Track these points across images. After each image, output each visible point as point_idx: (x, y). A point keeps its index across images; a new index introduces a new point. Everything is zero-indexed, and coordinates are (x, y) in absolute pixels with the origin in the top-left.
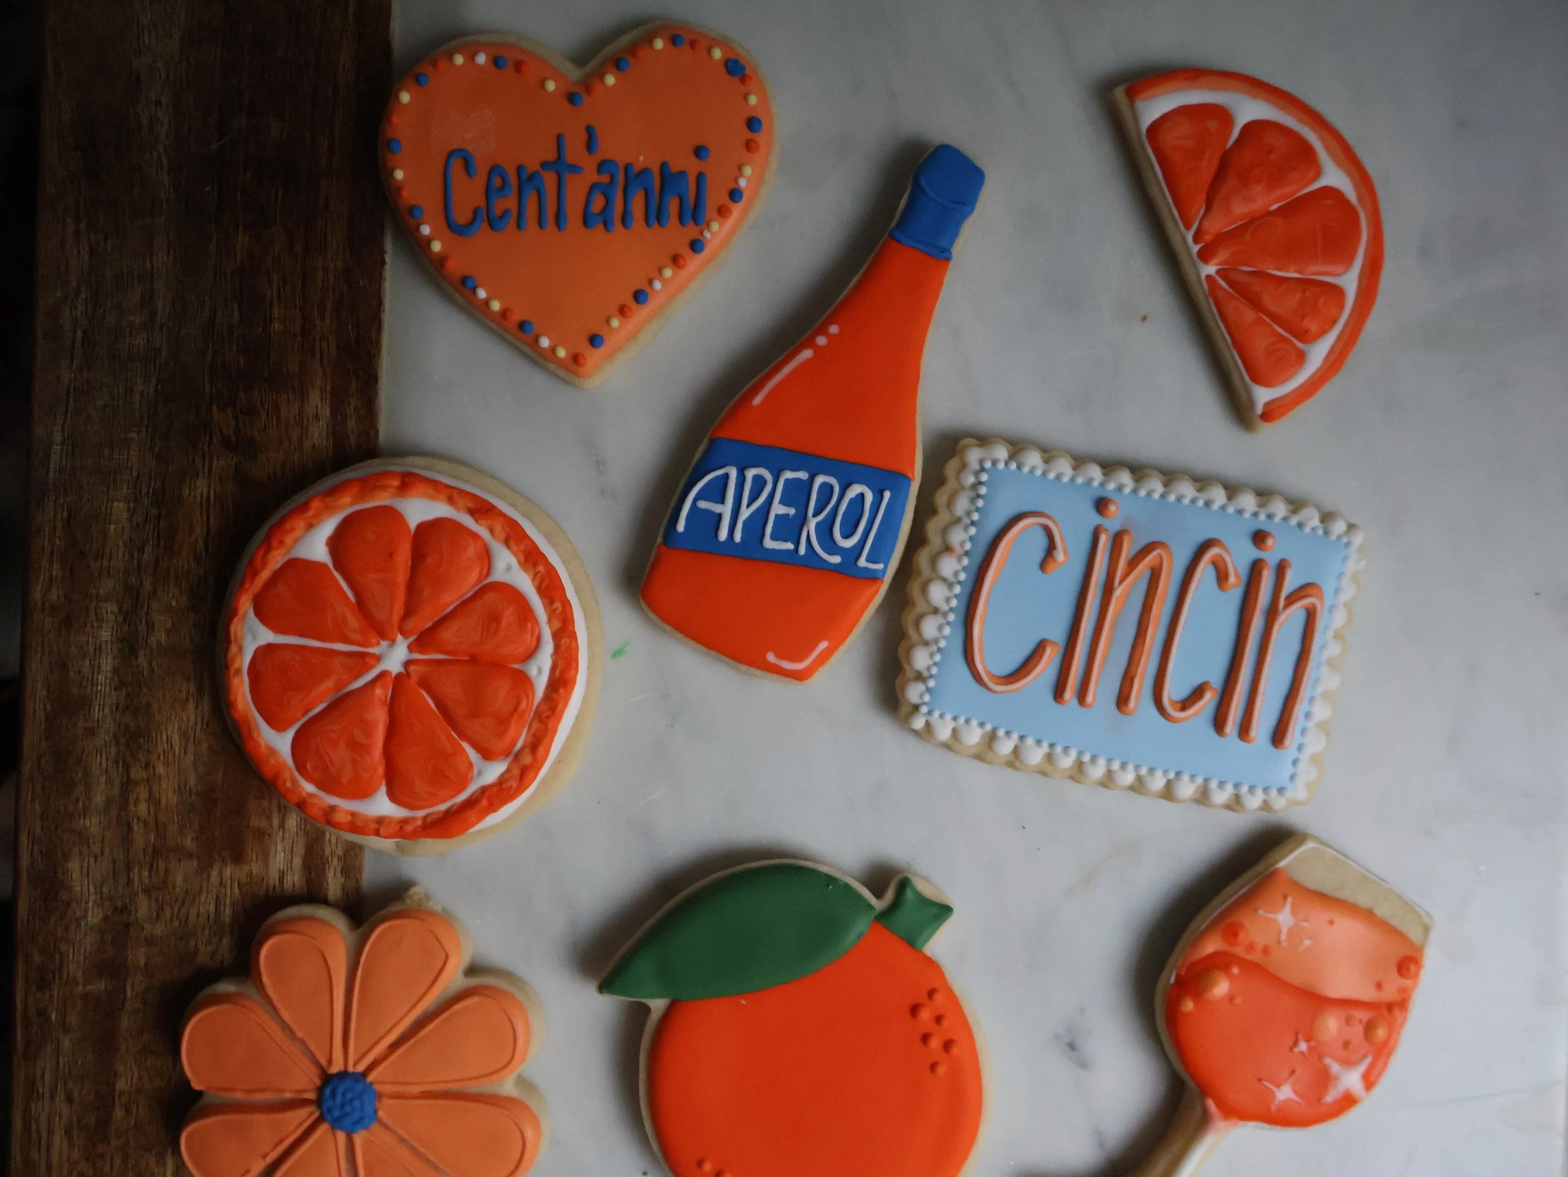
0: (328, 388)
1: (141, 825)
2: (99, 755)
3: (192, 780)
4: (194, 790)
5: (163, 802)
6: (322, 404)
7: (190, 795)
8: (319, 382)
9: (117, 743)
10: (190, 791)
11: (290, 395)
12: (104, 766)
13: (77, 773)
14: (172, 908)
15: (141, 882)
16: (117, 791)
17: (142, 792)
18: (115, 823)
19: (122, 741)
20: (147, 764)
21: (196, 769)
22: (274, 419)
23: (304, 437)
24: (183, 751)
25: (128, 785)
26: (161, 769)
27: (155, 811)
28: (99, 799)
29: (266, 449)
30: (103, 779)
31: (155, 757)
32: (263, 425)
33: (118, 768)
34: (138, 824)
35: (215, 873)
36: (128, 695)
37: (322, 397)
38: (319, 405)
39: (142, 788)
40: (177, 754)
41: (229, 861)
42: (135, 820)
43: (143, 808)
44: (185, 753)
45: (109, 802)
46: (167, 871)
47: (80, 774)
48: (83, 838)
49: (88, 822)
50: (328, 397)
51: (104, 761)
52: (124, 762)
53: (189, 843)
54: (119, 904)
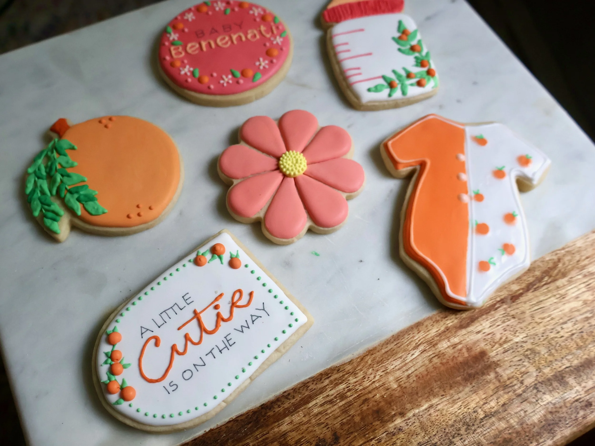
0: (277, 424)
1: (499, 400)
2: (486, 435)
3: (467, 389)
4: (471, 386)
5: (484, 396)
6: (285, 423)
7: (474, 386)
8: (276, 430)
9: (475, 430)
10: (472, 387)
11: (288, 439)
12: (489, 430)
13: (499, 441)
14: (520, 369)
15: (520, 388)
16: (493, 419)
17: (487, 407)
18: (506, 412)
19: (473, 428)
20: (474, 412)
21: (463, 390)
22: (302, 440)
23: (303, 423)
24: (459, 400)
25: (488, 416)
26: (473, 405)
27: (489, 398)
28: (503, 425)
29: (317, 437)
30: (493, 428)
31: (470, 410)
32: (308, 444)
33: (485, 424)
34: (500, 402)
35: (495, 359)
36: (454, 437)
37: (281, 425)
38: (286, 424)
39: (485, 408)
40: (462, 402)
41: (487, 357)
42: (499, 404)
43: (493, 404)
44: (459, 398)
45: (500, 420)
46: (509, 379)
47: (499, 439)
48: (521, 423)
49: (515, 424)
50: (280, 422)
51: (486, 432)
52: (480, 423)
53: (492, 375)
54: (535, 391)
